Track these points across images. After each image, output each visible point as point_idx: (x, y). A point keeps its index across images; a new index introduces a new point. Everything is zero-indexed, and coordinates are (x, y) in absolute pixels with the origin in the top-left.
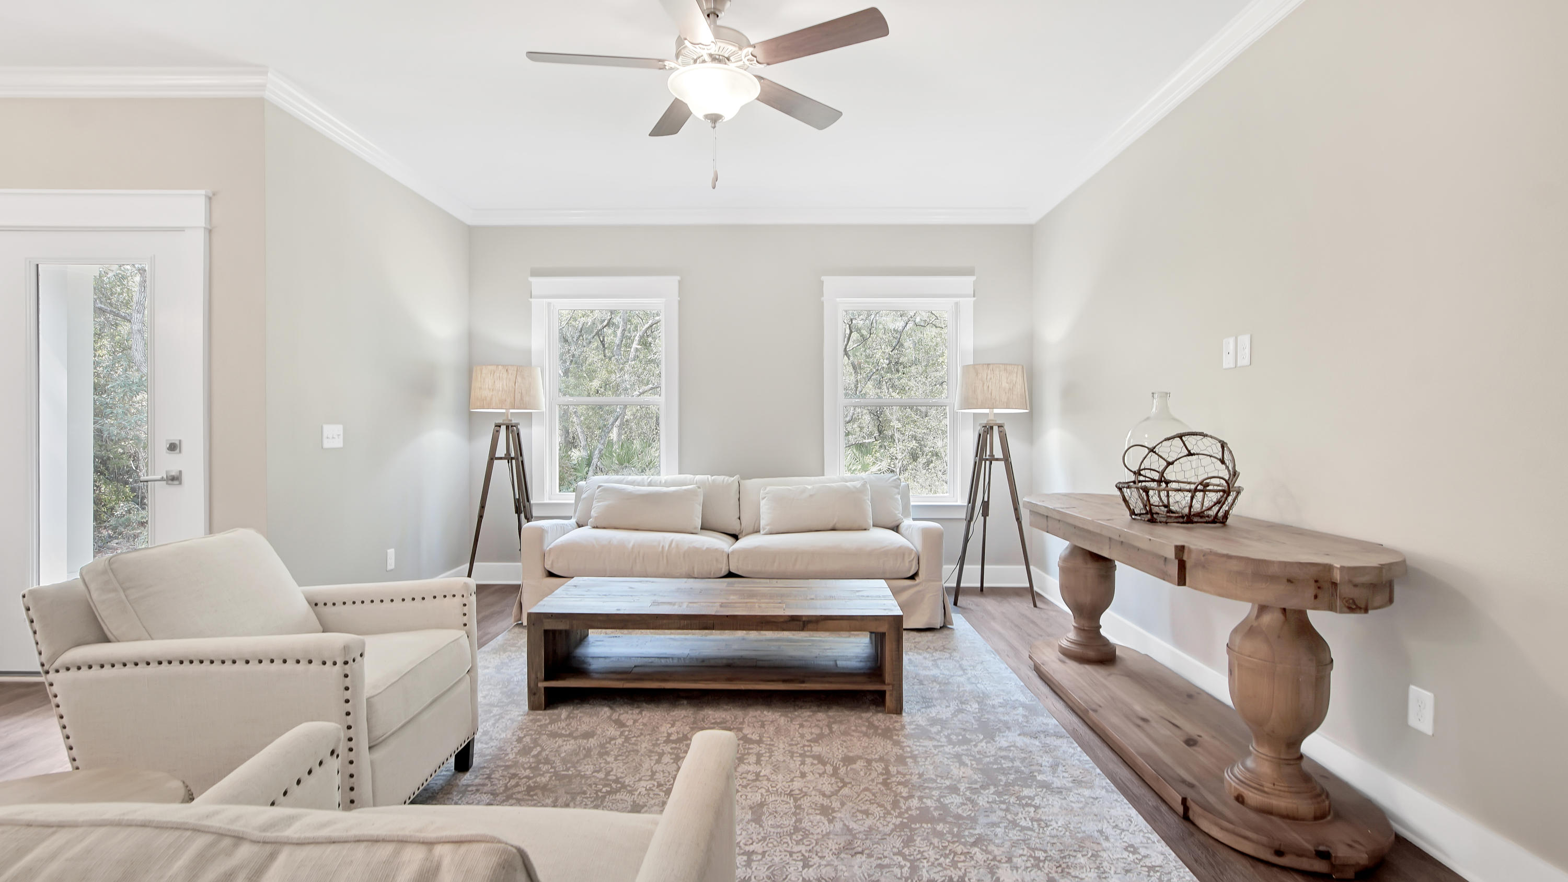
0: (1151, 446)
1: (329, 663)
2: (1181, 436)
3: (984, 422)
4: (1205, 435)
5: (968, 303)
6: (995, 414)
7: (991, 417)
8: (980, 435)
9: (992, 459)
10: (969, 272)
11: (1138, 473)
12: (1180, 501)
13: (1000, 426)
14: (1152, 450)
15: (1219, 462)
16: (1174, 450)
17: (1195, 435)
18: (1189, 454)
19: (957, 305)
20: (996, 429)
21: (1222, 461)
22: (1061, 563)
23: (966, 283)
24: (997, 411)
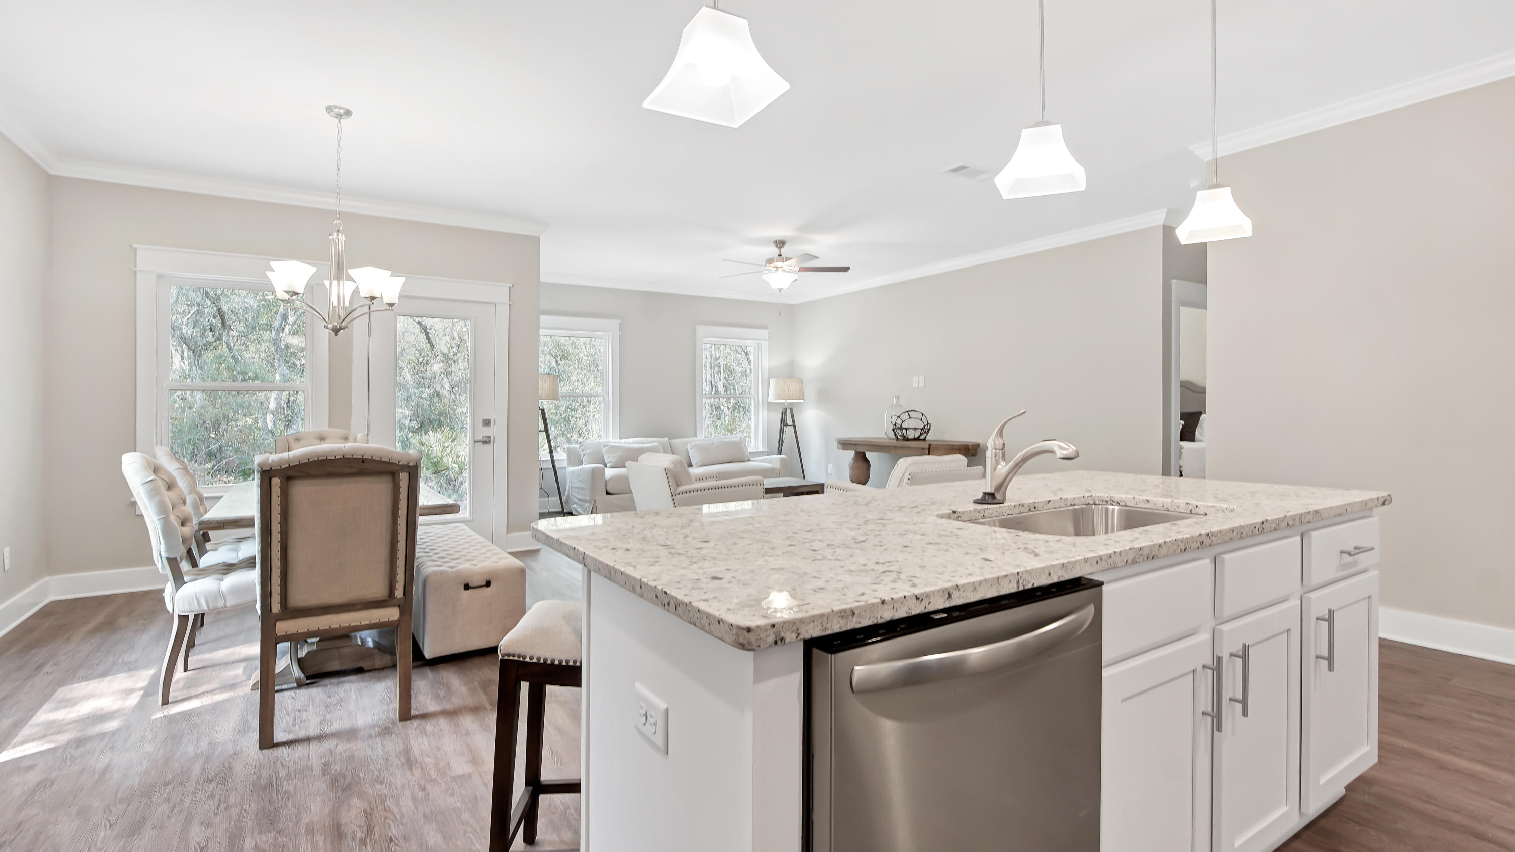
0: (898, 415)
1: (759, 485)
2: (908, 412)
3: (783, 406)
4: (916, 411)
5: (765, 344)
6: (788, 403)
7: (786, 404)
8: (783, 414)
9: (787, 425)
10: (765, 327)
11: (895, 425)
12: (911, 435)
13: (791, 409)
14: (899, 417)
15: (920, 421)
16: (906, 416)
17: (911, 411)
18: (910, 418)
19: (758, 344)
20: (789, 411)
21: (921, 420)
22: (850, 465)
23: (764, 333)
24: (789, 401)
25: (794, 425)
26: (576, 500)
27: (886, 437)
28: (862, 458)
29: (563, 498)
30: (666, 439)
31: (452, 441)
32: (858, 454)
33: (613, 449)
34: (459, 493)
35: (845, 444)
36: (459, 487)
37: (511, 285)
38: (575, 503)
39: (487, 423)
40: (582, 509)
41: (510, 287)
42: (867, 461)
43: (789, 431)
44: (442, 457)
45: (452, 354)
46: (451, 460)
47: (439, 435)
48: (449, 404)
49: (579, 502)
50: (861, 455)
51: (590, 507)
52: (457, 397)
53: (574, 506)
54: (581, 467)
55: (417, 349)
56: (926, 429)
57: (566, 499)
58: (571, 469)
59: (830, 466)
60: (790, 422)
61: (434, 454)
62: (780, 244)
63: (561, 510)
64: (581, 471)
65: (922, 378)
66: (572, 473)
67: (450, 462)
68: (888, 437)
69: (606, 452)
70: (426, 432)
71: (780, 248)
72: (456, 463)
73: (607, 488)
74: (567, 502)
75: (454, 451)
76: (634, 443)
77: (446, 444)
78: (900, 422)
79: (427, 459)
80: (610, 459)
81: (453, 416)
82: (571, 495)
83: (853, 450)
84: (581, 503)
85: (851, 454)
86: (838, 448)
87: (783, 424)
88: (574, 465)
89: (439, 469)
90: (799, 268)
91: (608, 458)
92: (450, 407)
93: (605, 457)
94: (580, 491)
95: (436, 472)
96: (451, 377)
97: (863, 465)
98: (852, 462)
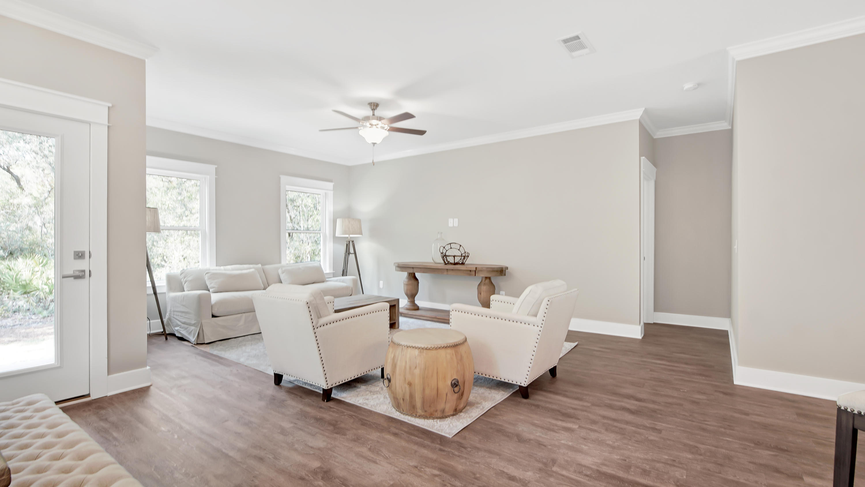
0: (444, 246)
2: (450, 244)
3: (347, 240)
4: (455, 243)
5: (331, 193)
7: (349, 238)
8: (347, 245)
9: (350, 253)
10: (331, 181)
11: (442, 253)
12: (453, 260)
13: (353, 242)
14: (444, 248)
16: (447, 247)
17: (452, 243)
18: (451, 248)
19: (326, 193)
20: (351, 242)
21: (459, 250)
22: (405, 283)
23: (330, 185)
24: (351, 236)
25: (355, 253)
26: (179, 323)
27: (433, 262)
28: (413, 277)
29: (165, 320)
30: (260, 265)
31: (42, 266)
32: (410, 274)
33: (214, 276)
34: (49, 310)
35: (402, 267)
36: (49, 305)
37: (110, 105)
38: (177, 325)
39: (79, 256)
40: (187, 332)
41: (109, 108)
42: (416, 279)
43: (352, 257)
44: (31, 281)
45: (43, 198)
46: (40, 282)
47: (29, 261)
48: (40, 236)
49: (183, 325)
50: (413, 275)
51: (196, 331)
52: (49, 231)
53: (177, 328)
54: (184, 293)
55: (7, 192)
56: (465, 256)
57: (168, 321)
58: (173, 294)
59: (381, 282)
60: (352, 251)
61: (23, 278)
62: (374, 106)
63: (162, 330)
64: (184, 297)
65: (456, 220)
66: (174, 299)
67: (40, 284)
68: (434, 262)
69: (209, 279)
70: (16, 259)
71: (373, 110)
72: (46, 284)
73: (213, 312)
74: (169, 324)
75: (44, 275)
76: (233, 270)
77: (37, 269)
78: (444, 251)
79: (16, 282)
80: (212, 285)
81: (45, 246)
82: (172, 318)
83: (406, 272)
84: (186, 326)
85: (405, 274)
86: (396, 270)
87: (348, 253)
88: (174, 291)
89: (28, 290)
90: (389, 128)
91: (211, 284)
92: (42, 239)
93: (208, 283)
94: (183, 315)
95: (25, 293)
96: (43, 216)
97: (413, 281)
98: (406, 280)
